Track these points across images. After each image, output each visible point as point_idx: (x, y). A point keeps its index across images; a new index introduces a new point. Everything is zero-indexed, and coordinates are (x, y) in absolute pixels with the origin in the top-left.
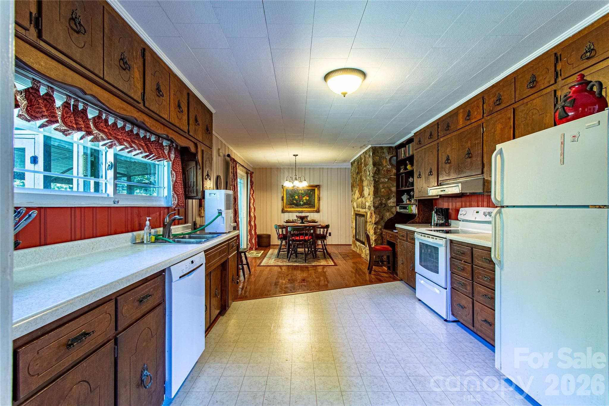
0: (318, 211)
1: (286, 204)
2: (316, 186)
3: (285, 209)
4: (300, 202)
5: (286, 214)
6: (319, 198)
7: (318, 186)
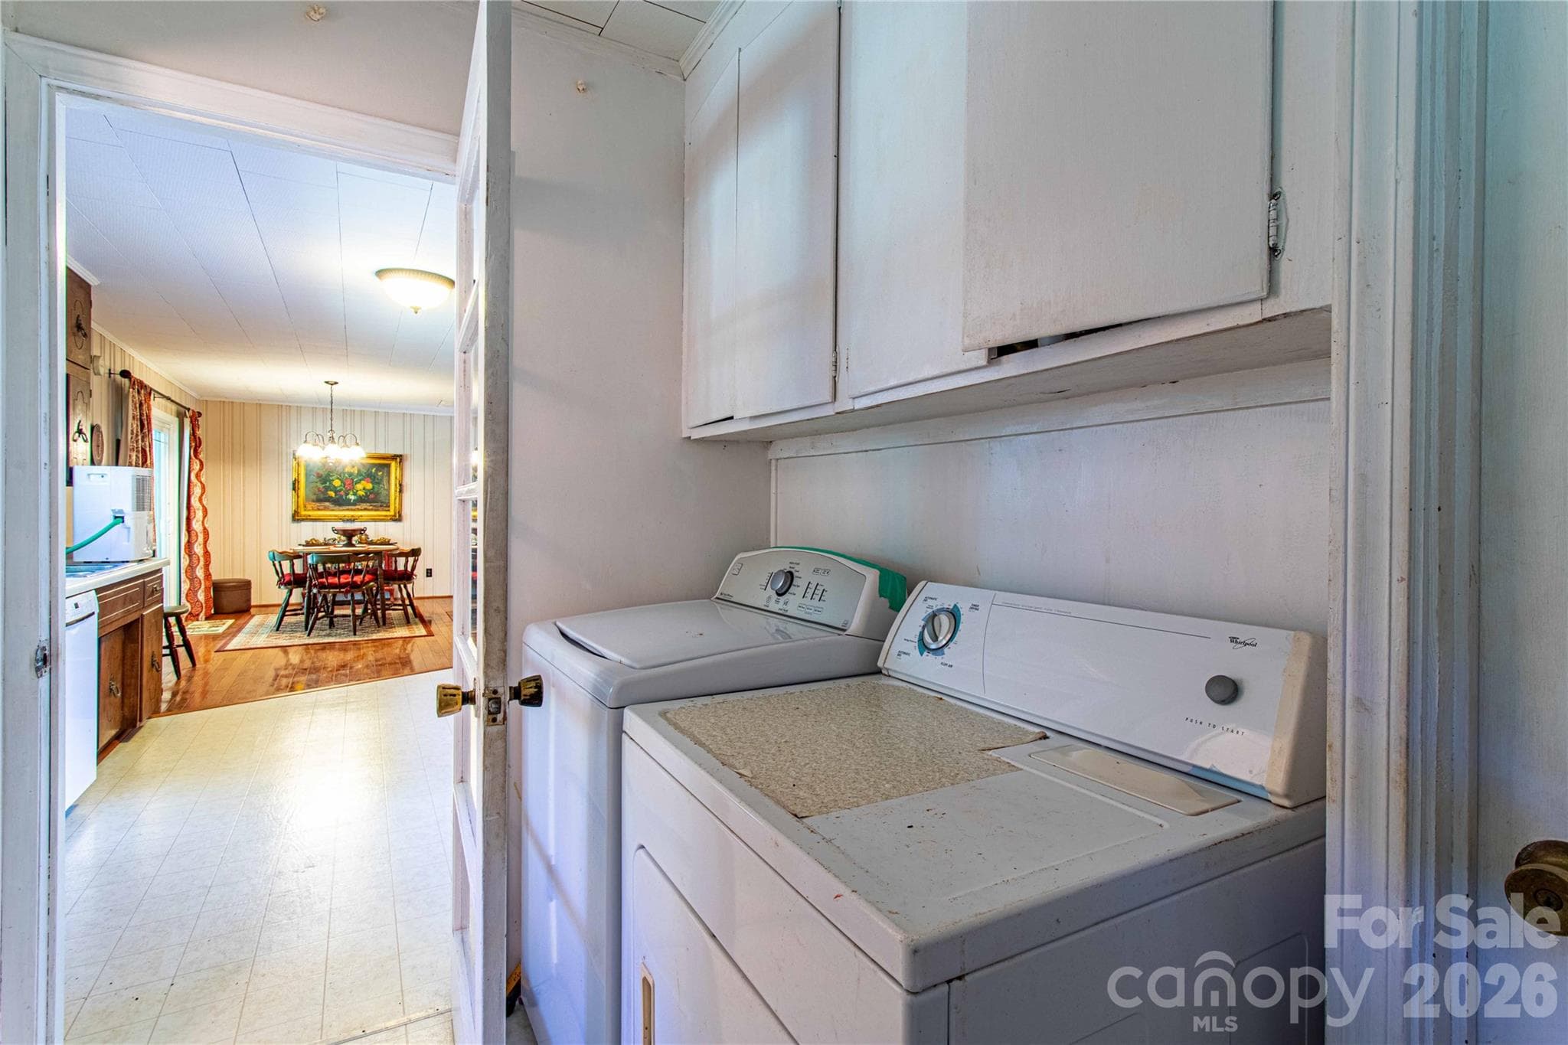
0: (398, 518)
1: (307, 499)
2: (394, 457)
3: (303, 513)
4: (348, 494)
5: (306, 526)
6: (401, 485)
7: (399, 458)
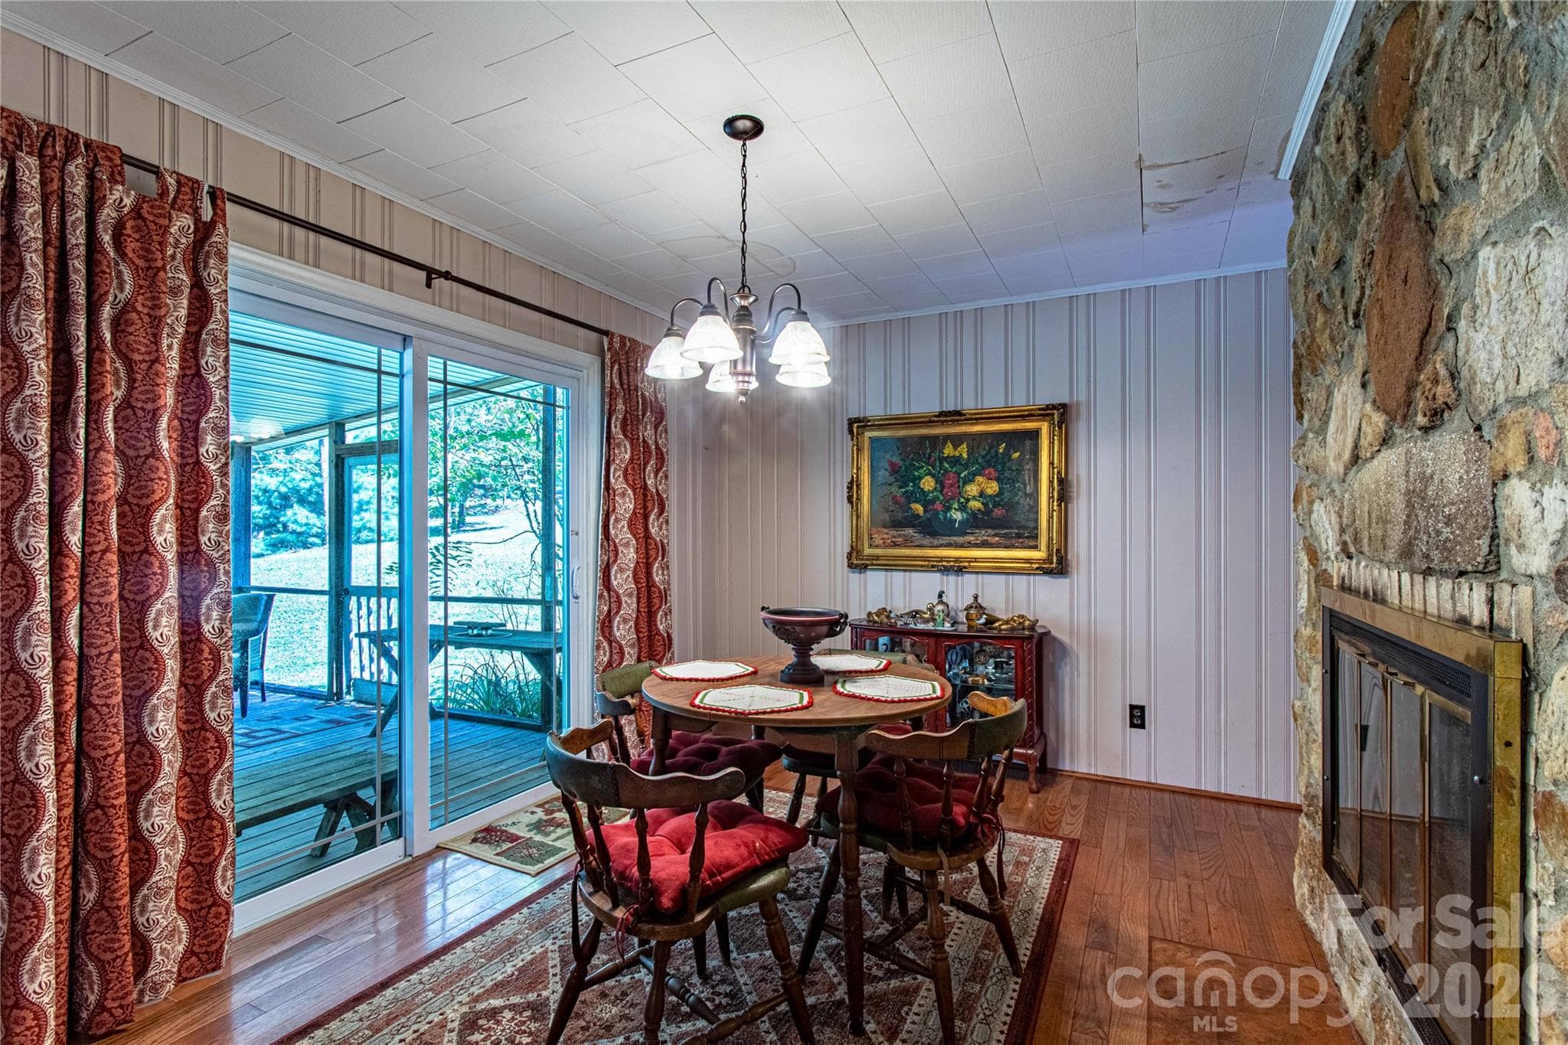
0: (1058, 566)
1: (873, 522)
2: (1046, 412)
3: (867, 551)
4: (949, 509)
5: (875, 579)
6: (1061, 481)
7: (1061, 415)
